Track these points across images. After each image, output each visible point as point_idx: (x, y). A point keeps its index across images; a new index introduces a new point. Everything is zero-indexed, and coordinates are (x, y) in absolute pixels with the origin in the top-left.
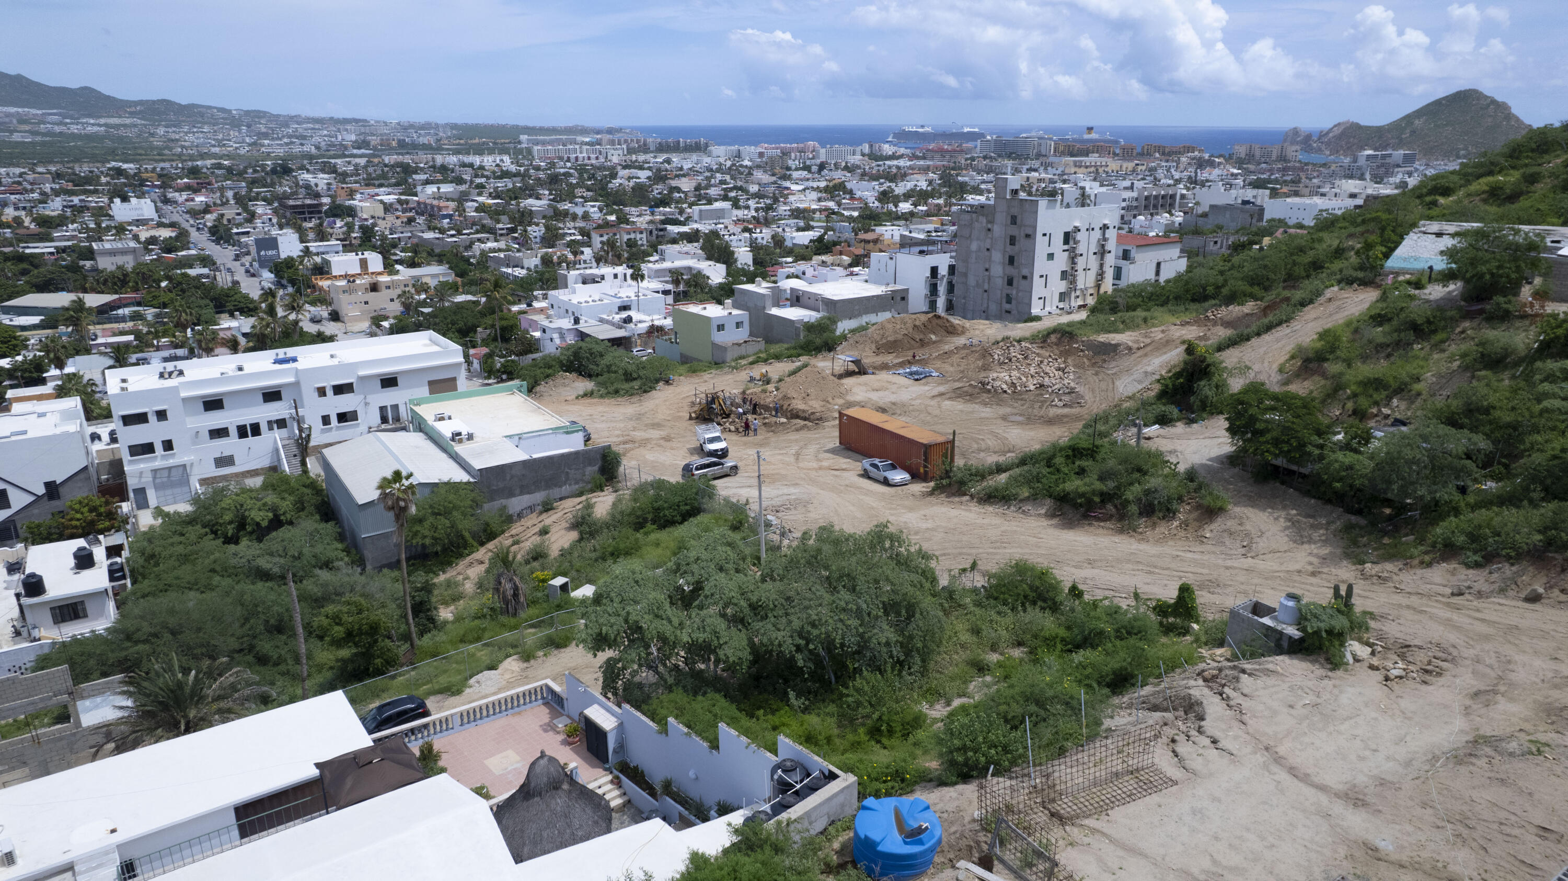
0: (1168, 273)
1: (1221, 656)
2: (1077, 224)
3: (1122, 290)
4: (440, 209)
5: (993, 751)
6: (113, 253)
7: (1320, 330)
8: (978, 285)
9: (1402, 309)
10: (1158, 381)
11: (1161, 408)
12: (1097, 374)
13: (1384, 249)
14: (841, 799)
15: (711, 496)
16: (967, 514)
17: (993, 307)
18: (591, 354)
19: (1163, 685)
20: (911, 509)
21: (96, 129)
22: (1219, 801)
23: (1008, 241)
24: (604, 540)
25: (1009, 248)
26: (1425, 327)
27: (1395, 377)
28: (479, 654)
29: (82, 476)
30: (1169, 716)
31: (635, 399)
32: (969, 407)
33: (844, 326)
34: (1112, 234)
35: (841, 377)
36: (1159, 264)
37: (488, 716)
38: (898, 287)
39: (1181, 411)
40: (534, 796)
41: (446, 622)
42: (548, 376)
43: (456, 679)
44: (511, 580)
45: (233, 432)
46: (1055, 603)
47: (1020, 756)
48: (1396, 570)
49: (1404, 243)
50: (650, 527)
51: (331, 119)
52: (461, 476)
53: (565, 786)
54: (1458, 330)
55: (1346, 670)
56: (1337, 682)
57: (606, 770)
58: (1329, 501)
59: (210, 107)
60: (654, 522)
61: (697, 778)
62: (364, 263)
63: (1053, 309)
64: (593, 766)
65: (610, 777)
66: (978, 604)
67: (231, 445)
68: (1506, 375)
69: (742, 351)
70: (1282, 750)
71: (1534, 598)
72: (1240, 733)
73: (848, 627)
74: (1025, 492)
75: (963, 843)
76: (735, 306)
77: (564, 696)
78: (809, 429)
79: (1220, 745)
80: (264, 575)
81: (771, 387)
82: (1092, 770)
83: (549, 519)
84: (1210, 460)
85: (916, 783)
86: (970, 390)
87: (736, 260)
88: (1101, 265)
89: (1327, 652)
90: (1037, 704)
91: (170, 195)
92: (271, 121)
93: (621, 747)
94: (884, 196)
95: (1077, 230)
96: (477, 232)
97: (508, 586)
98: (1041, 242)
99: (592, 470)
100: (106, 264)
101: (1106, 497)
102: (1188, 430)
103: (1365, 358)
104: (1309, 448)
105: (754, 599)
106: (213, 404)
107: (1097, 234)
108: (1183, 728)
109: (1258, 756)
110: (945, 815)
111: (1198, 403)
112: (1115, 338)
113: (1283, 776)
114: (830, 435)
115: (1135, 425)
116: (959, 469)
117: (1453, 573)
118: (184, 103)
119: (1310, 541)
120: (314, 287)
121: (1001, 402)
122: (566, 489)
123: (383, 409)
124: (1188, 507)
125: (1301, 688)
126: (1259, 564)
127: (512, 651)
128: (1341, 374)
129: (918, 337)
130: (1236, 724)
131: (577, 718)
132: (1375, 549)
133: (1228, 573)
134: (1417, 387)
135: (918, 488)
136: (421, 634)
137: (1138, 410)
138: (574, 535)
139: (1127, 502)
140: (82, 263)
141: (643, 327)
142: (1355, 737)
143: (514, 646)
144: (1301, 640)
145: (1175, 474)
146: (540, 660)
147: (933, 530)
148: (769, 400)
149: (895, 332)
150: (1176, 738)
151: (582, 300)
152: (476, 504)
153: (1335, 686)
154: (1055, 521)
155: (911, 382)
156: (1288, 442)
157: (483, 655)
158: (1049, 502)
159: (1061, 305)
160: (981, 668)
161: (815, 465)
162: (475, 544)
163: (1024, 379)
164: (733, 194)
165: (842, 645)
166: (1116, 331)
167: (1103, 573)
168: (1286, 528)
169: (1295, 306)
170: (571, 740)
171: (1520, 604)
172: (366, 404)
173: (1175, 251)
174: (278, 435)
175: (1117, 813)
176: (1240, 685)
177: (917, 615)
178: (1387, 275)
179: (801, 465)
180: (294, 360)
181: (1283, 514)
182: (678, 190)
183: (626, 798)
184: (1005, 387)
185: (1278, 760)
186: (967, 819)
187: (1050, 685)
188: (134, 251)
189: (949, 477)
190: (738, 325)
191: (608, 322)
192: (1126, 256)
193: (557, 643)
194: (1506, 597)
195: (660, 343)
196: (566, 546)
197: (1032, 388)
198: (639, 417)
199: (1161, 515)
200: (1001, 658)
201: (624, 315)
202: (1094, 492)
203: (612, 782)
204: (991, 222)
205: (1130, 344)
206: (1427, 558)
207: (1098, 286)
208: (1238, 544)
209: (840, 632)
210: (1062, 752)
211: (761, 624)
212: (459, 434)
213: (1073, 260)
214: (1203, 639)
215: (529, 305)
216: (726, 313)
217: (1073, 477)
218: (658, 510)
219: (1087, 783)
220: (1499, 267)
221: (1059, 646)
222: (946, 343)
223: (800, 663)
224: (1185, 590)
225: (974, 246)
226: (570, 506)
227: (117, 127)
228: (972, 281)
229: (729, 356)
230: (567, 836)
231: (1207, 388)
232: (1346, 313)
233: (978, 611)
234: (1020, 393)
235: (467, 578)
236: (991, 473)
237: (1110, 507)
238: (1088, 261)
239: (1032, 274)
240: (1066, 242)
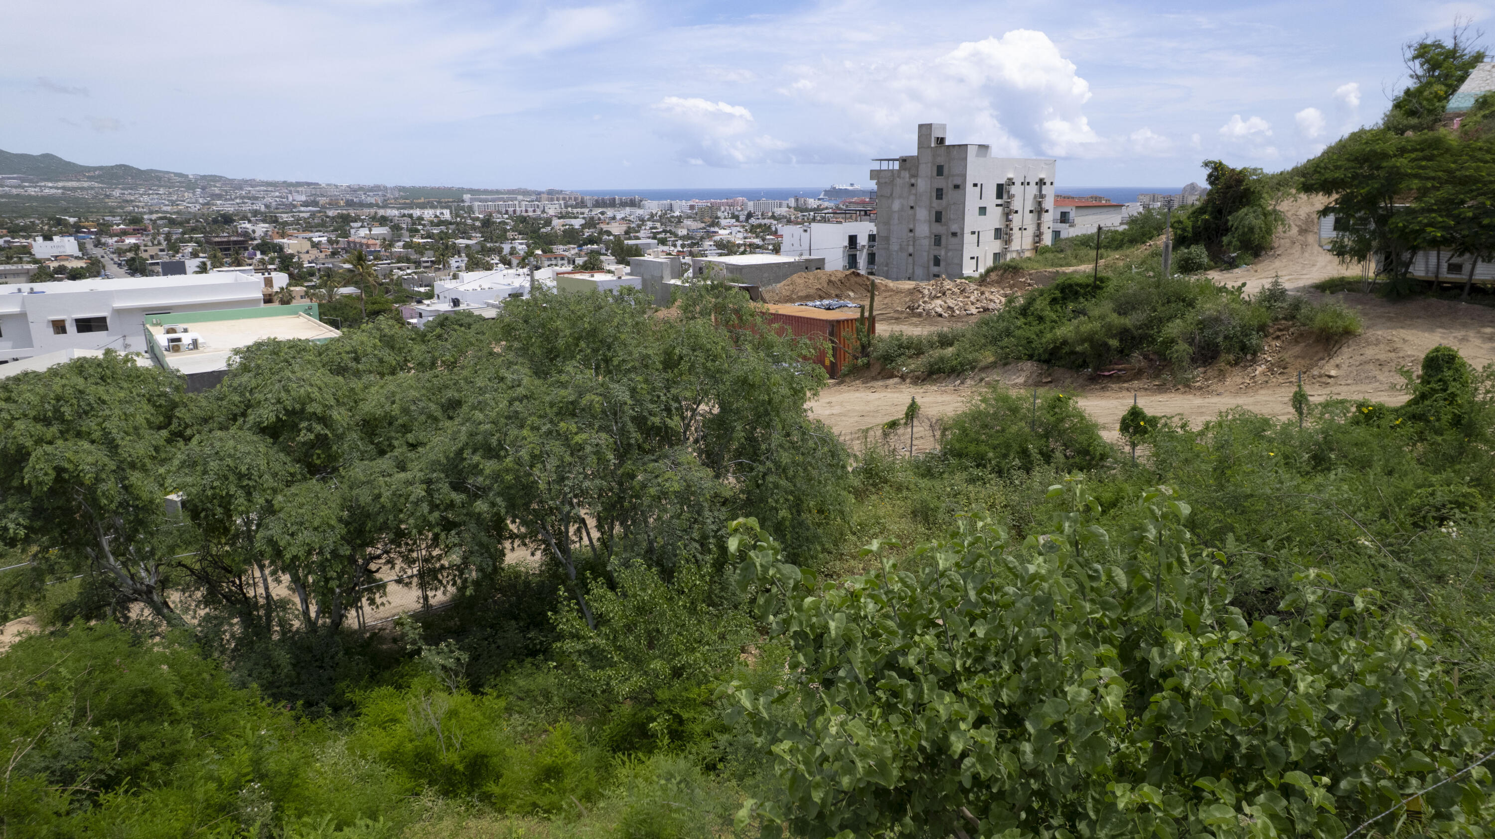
2: (1010, 175)
3: (1064, 242)
4: (368, 246)
8: (901, 249)
21: (53, 191)
23: (934, 194)
25: (936, 204)
34: (1049, 191)
38: (813, 257)
51: (285, 182)
59: (168, 173)
62: (268, 282)
88: (1039, 226)
92: (225, 184)
95: (1011, 182)
98: (971, 193)
101: (1129, 341)
102: (1228, 275)
107: (1033, 190)
116: (881, 340)
121: (936, 324)
124: (1279, 342)
129: (834, 293)
149: (807, 287)
164: (661, 236)
173: (1116, 217)
178: (1452, 119)
184: (939, 310)
189: (867, 355)
192: (1064, 218)
204: (915, 176)
207: (1037, 242)
212: (177, 340)
213: (1007, 217)
216: (614, 278)
217: (1067, 322)
225: (896, 205)
227: (74, 189)
228: (895, 247)
233: (924, 483)
236: (931, 346)
237: (1136, 358)
238: (1023, 219)
239: (963, 229)
240: (999, 195)
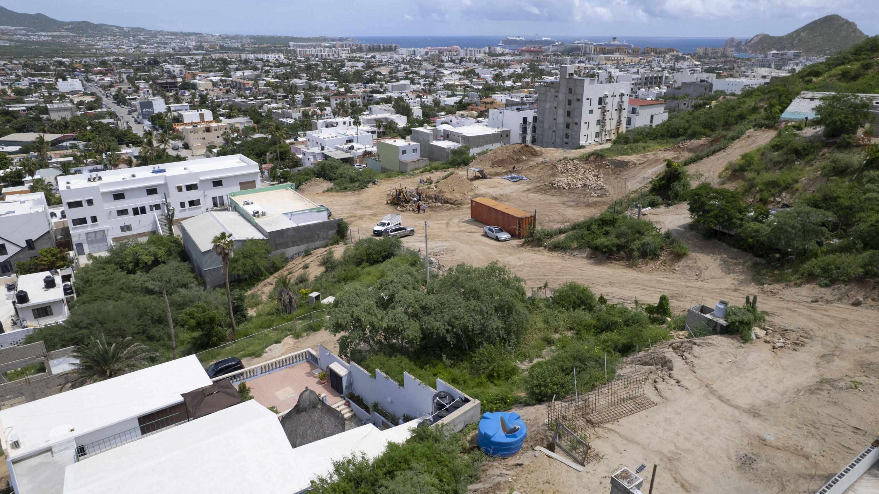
0: (657, 121)
1: (683, 335)
2: (606, 93)
3: (631, 131)
4: (244, 85)
5: (555, 387)
6: (59, 110)
7: (742, 153)
8: (550, 128)
9: (789, 142)
10: (651, 182)
11: (652, 198)
12: (616, 178)
13: (780, 108)
14: (471, 413)
15: (399, 247)
16: (542, 257)
17: (558, 141)
18: (331, 167)
19: (650, 351)
20: (511, 254)
21: (46, 38)
22: (680, 414)
23: (567, 103)
24: (339, 271)
25: (568, 107)
26: (802, 152)
27: (784, 181)
28: (270, 335)
29: (47, 236)
30: (653, 368)
31: (356, 192)
32: (544, 197)
33: (474, 151)
34: (626, 99)
35: (472, 180)
36: (652, 116)
37: (276, 368)
38: (504, 129)
39: (663, 199)
40: (302, 411)
41: (252, 317)
42: (307, 180)
43: (258, 348)
44: (288, 294)
45: (131, 212)
46: (591, 306)
47: (570, 390)
48: (781, 288)
49: (792, 104)
50: (365, 264)
51: (181, 33)
52: (259, 236)
53: (319, 406)
54: (821, 153)
55: (752, 343)
56: (747, 350)
57: (341, 397)
58: (745, 250)
59: (111, 26)
60: (367, 261)
61: (392, 402)
62: (202, 116)
63: (592, 142)
64: (335, 395)
65: (344, 402)
66: (548, 307)
67: (129, 219)
68: (847, 179)
69: (416, 165)
70: (715, 387)
71: (857, 304)
72: (693, 377)
73: (475, 319)
74: (575, 245)
75: (539, 436)
76: (413, 140)
77: (318, 357)
78: (454, 209)
79: (681, 384)
80: (151, 292)
81: (432, 186)
82: (610, 397)
83: (308, 260)
84: (679, 226)
85: (513, 404)
86: (545, 187)
87: (413, 114)
88: (620, 117)
89: (741, 332)
90: (580, 362)
91: (90, 77)
92: (146, 34)
93: (350, 385)
94: (497, 77)
95: (606, 96)
96: (266, 98)
97: (286, 297)
98: (585, 103)
99: (332, 233)
100: (55, 116)
101: (620, 248)
102: (667, 210)
103: (767, 169)
104: (735, 220)
105: (424, 304)
106: (119, 196)
107: (618, 99)
108: (660, 374)
109: (702, 390)
110: (529, 422)
111: (673, 195)
112: (626, 158)
113: (715, 400)
114: (466, 213)
115: (637, 207)
116: (538, 232)
117: (813, 290)
118: (96, 23)
119: (734, 272)
120: (174, 130)
121: (562, 194)
122: (318, 243)
123: (214, 199)
124: (666, 253)
125: (726, 353)
126: (705, 285)
127: (289, 333)
128: (754, 179)
129: (515, 158)
130: (690, 372)
131: (325, 369)
132: (770, 277)
133: (687, 290)
134: (797, 186)
135: (515, 242)
136: (238, 324)
137: (639, 199)
138: (323, 269)
139: (633, 250)
140: (41, 116)
141: (360, 152)
142: (755, 379)
143: (290, 330)
144: (728, 327)
145: (659, 235)
146: (304, 338)
147: (523, 265)
148: (431, 193)
149: (503, 155)
150: (657, 380)
151: (326, 137)
152: (268, 252)
153: (745, 352)
154: (591, 261)
155: (511, 183)
156: (722, 217)
157: (273, 335)
158: (588, 250)
159: (597, 139)
160: (549, 342)
161: (457, 229)
162: (267, 274)
163: (575, 181)
164: (411, 76)
165: (473, 330)
166: (628, 154)
167: (618, 290)
168: (720, 265)
169: (729, 140)
170: (322, 381)
171: (850, 307)
172: (205, 196)
173: (661, 109)
174: (156, 213)
175: (623, 421)
176: (693, 351)
177: (514, 313)
178: (782, 122)
179: (449, 229)
180: (164, 171)
181: (719, 257)
182: (380, 73)
183: (353, 413)
184: (564, 185)
185: (713, 392)
186: (541, 424)
187: (587, 351)
188: (71, 109)
189: (532, 236)
190: (414, 150)
191: (340, 149)
192: (634, 111)
193: (314, 329)
194: (842, 303)
195: (370, 161)
196: (318, 275)
197: (580, 186)
198: (358, 203)
199: (651, 257)
200: (560, 336)
201: (350, 145)
202: (613, 245)
203: (345, 404)
204: (558, 92)
205: (635, 161)
206: (798, 282)
207: (618, 129)
208: (694, 274)
209: (471, 323)
210: (594, 388)
211: (427, 318)
212: (258, 212)
213: (603, 114)
214: (673, 326)
215: (296, 139)
216: (407, 144)
217: (602, 236)
218: (369, 254)
219: (607, 405)
220: (845, 118)
221: (593, 330)
222: (531, 161)
223: (449, 339)
224: (663, 299)
225: (548, 106)
226: (320, 253)
227: (58, 37)
228: (546, 126)
229: (409, 168)
230: (320, 434)
231: (678, 187)
232: (758, 144)
233: (548, 311)
234: (573, 189)
235: (263, 293)
236: (556, 234)
237: (622, 253)
238: (612, 114)
239: (580, 122)
240: (600, 103)
